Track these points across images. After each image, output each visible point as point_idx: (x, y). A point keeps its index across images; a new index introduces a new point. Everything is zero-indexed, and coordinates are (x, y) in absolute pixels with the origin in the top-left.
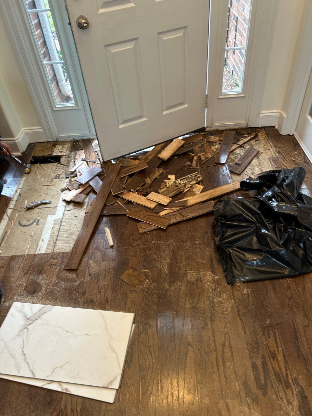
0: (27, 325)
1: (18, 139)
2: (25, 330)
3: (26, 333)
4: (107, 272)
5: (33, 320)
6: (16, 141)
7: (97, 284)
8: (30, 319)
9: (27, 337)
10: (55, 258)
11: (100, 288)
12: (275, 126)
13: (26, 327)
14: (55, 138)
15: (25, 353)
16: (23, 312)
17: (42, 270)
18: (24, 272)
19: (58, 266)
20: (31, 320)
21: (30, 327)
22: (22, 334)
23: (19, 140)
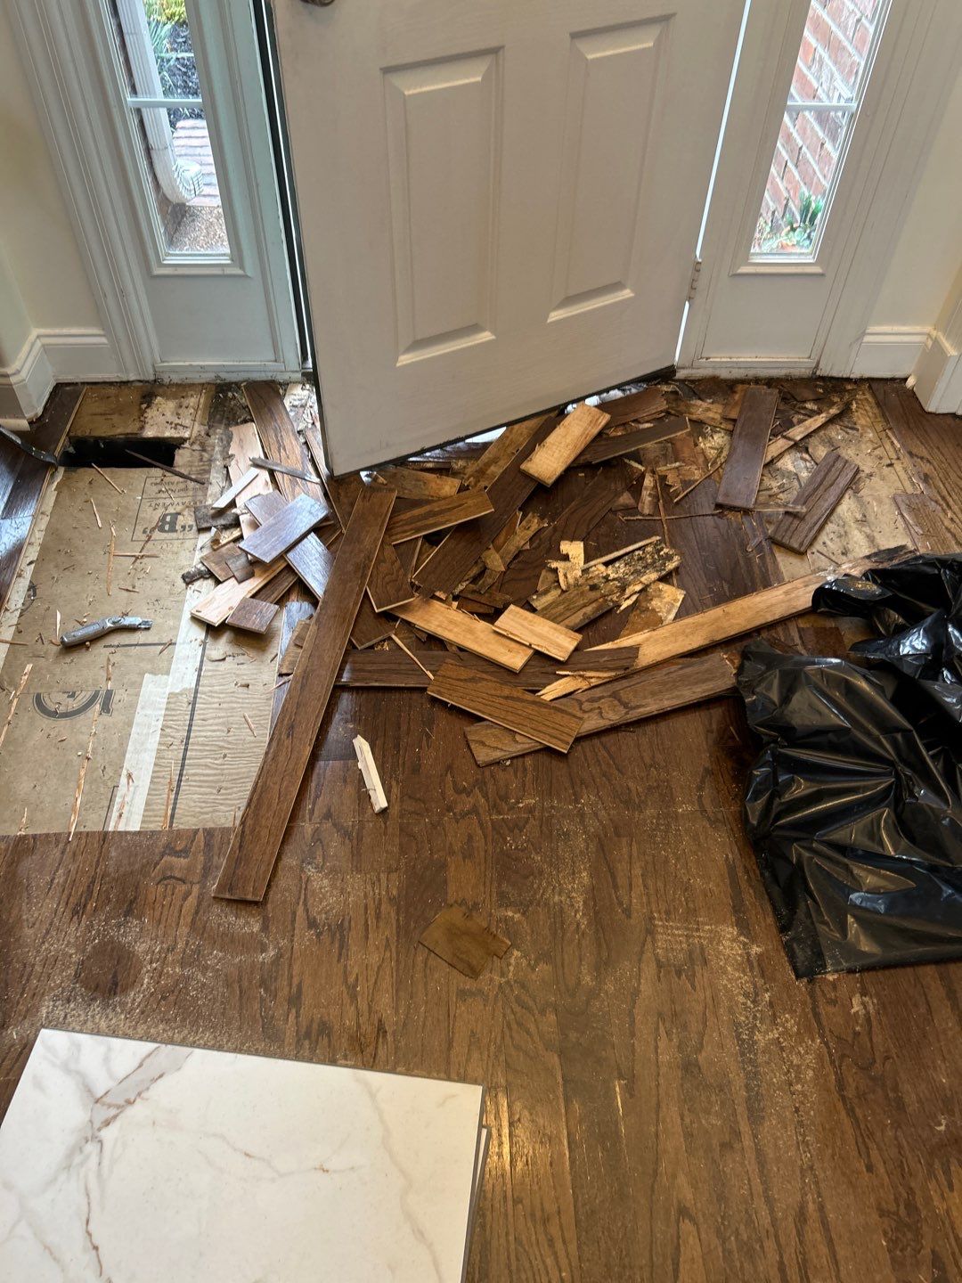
0: (97, 1125)
1: (18, 372)
2: (91, 1148)
3: (94, 1160)
4: (373, 913)
5: (118, 1107)
6: (13, 380)
7: (339, 961)
8: (107, 1100)
9: (99, 1175)
10: (181, 851)
11: (351, 980)
12: (906, 379)
13: (91, 1136)
14: (151, 371)
15: (96, 1241)
16: (78, 1072)
17: (135, 898)
18: (71, 905)
19: (192, 883)
20: (109, 1106)
21: (108, 1134)
22: (82, 1164)
23: (23, 374)
